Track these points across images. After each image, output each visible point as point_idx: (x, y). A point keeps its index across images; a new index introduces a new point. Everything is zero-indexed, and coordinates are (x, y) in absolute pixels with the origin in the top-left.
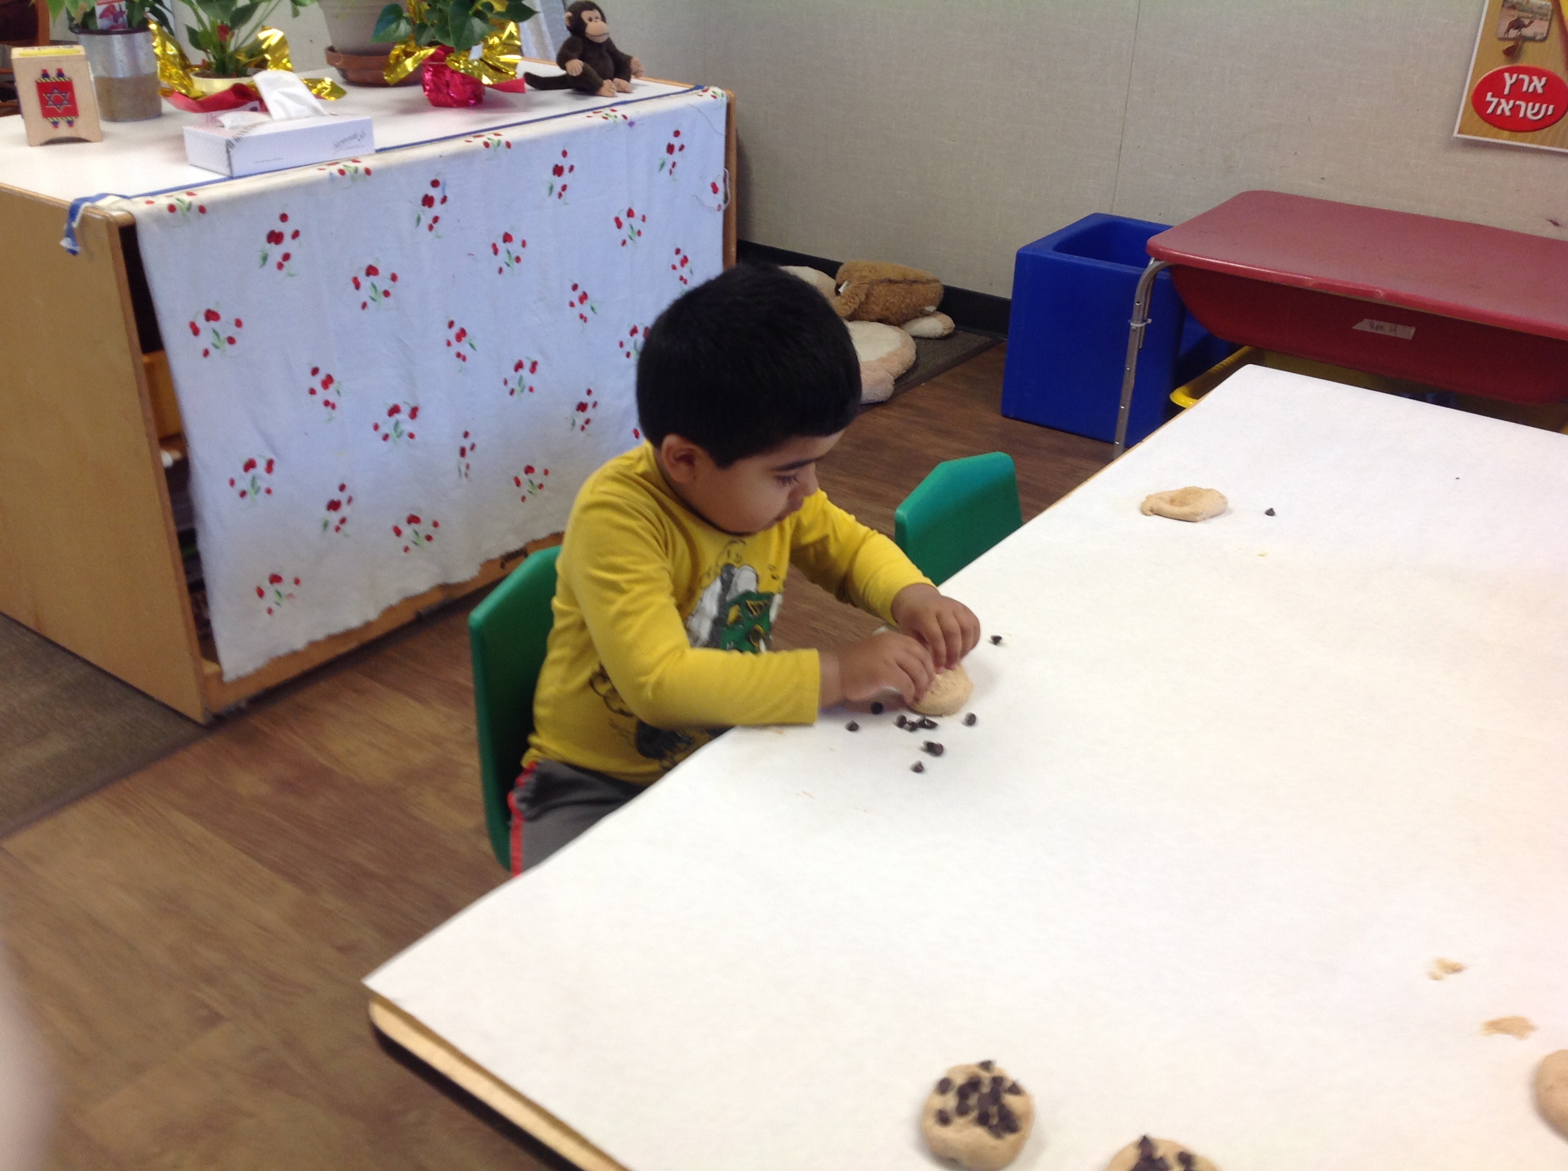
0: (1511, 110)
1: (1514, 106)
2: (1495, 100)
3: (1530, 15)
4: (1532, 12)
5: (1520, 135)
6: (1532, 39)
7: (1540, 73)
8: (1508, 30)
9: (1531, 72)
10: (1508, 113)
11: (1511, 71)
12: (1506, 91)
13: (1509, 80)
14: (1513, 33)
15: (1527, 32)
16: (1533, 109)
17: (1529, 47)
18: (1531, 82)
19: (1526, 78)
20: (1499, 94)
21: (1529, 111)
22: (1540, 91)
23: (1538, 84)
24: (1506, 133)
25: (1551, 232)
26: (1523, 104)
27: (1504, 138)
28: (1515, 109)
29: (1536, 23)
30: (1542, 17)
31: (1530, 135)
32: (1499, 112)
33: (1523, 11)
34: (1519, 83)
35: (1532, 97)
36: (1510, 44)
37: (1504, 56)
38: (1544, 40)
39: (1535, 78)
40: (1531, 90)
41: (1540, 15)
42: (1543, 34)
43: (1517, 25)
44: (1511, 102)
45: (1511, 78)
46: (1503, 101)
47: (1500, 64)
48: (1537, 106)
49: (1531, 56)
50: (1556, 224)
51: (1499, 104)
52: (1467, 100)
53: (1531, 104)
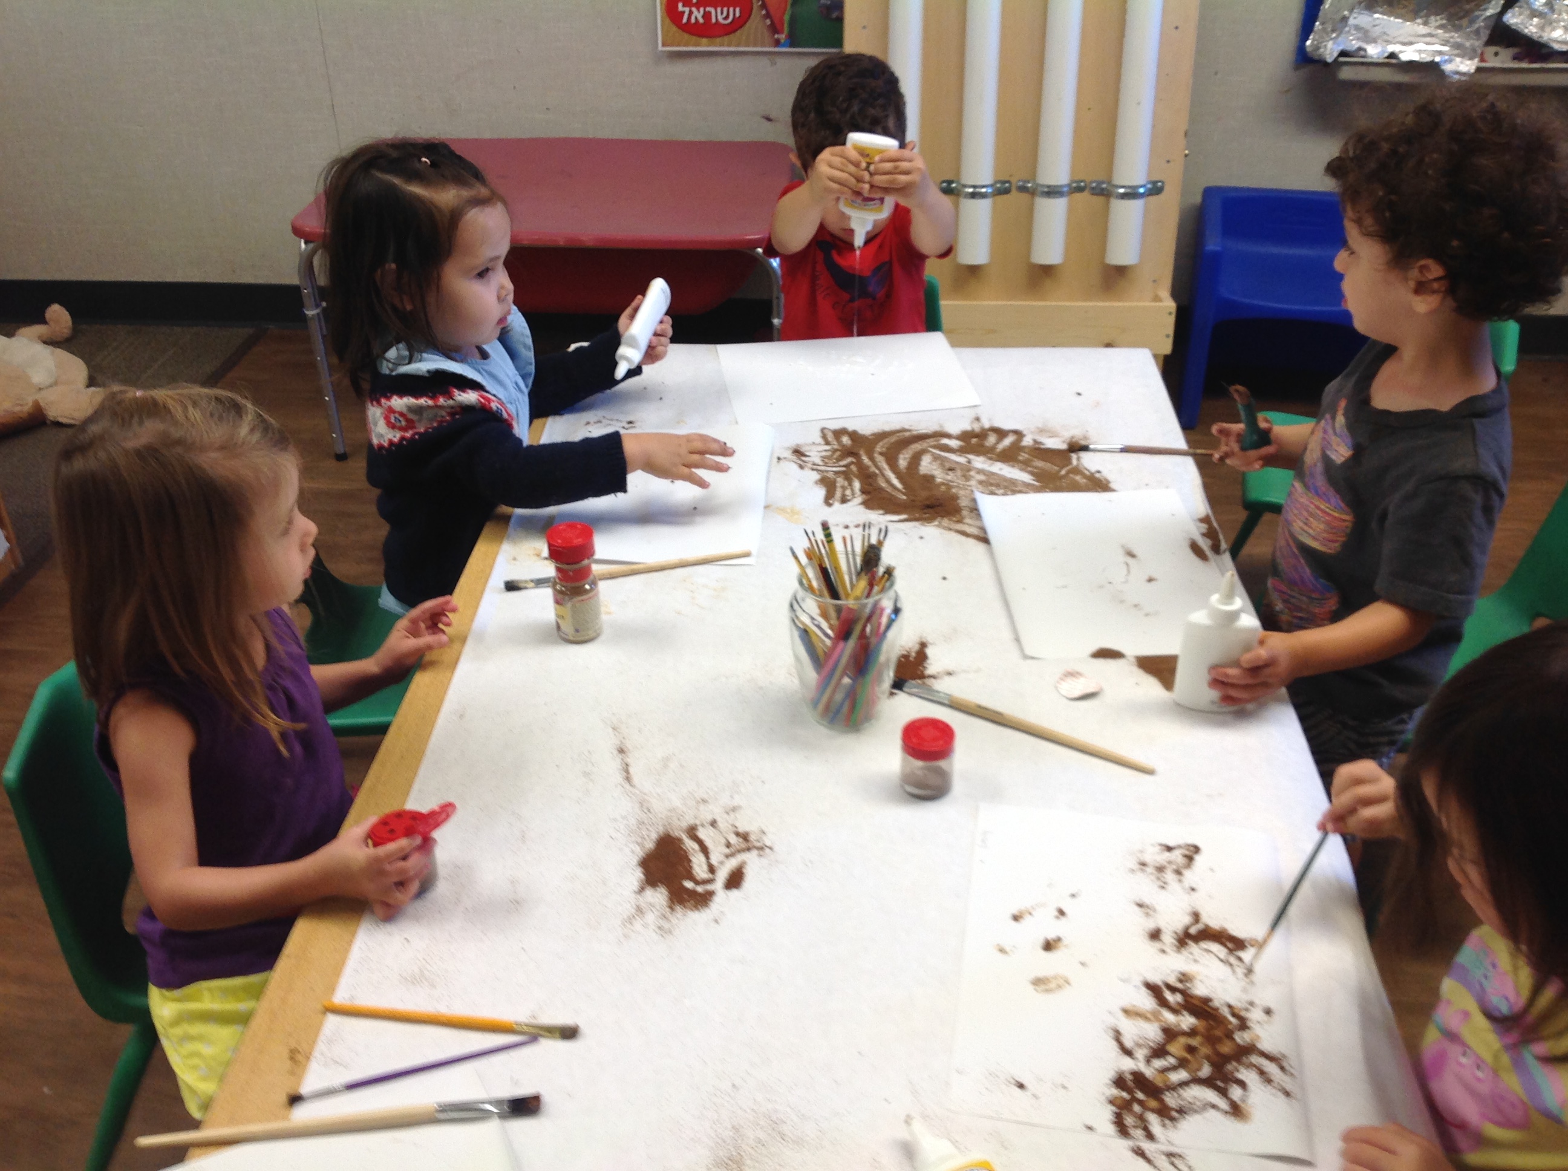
0: (703, 17)
1: (705, 12)
2: (687, 10)
10: (701, 21)
16: (722, 13)
20: (688, 2)
21: (719, 16)
26: (712, 10)
28: (707, 16)
31: (726, 38)
32: (693, 20)
44: (702, 10)
46: (694, 9)
48: (725, 10)
50: (769, 119)
51: (691, 13)
52: (661, 12)
53: (719, 9)
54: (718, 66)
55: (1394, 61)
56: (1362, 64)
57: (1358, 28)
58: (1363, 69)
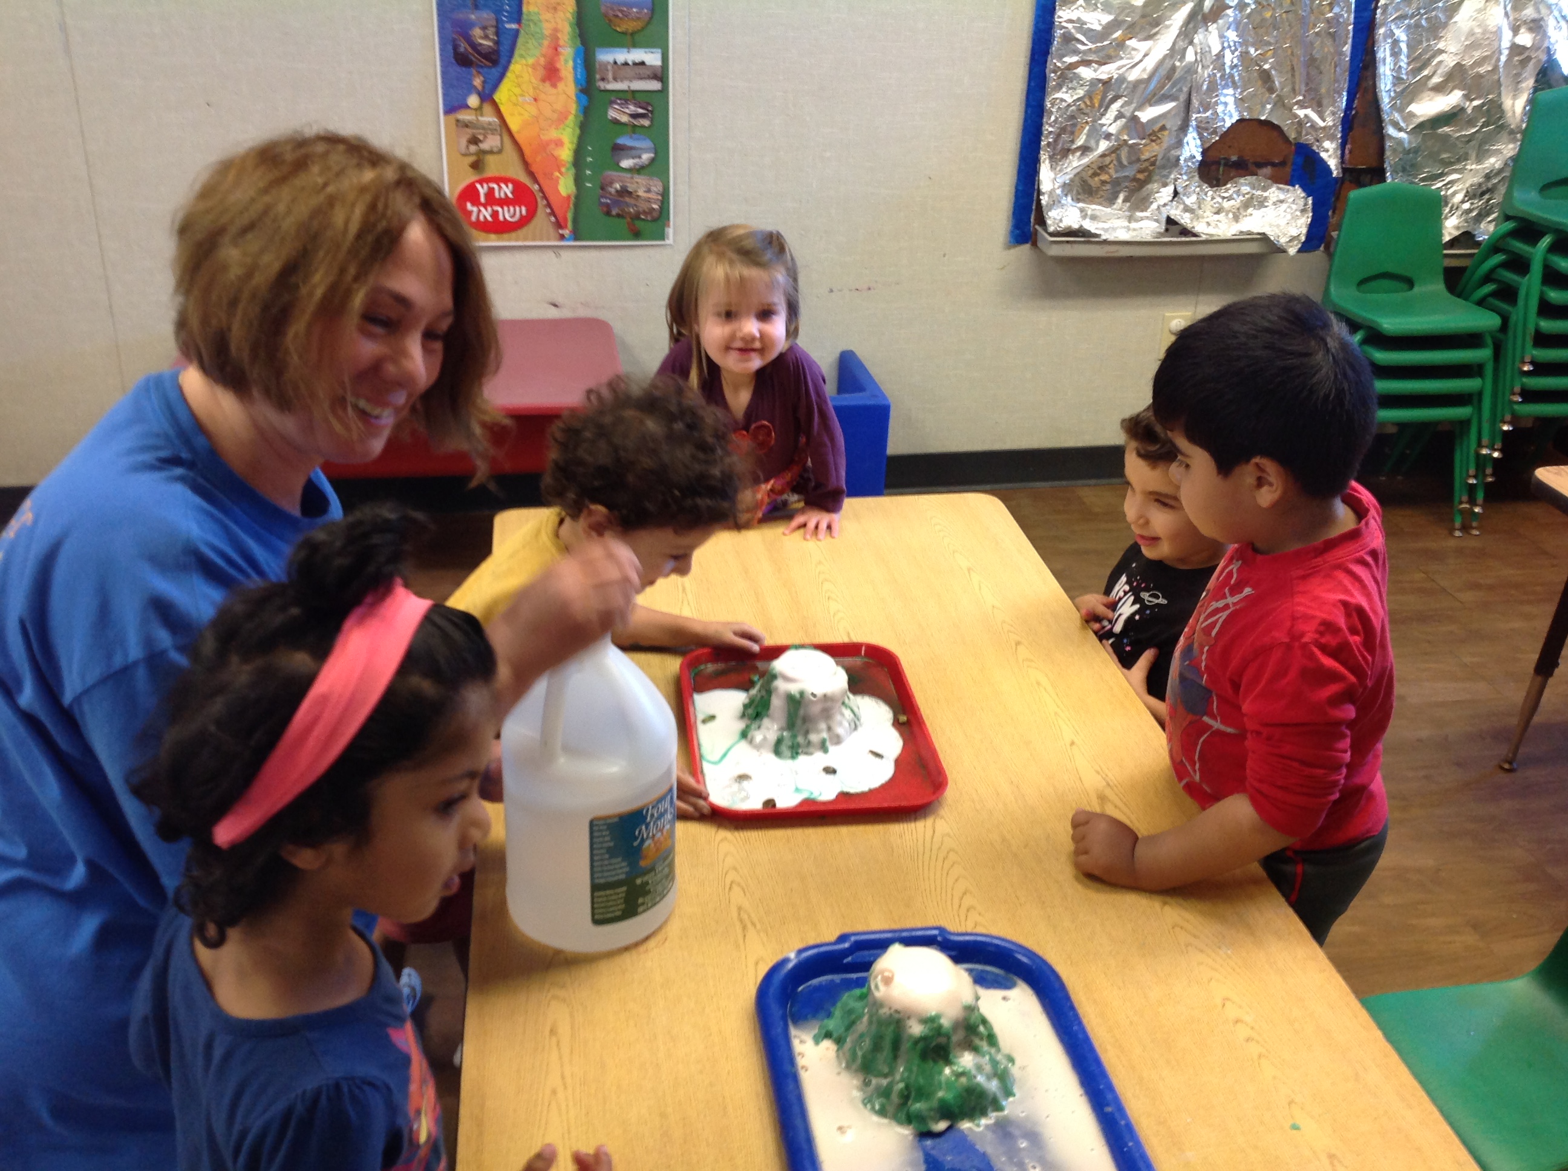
0: (491, 216)
1: (493, 210)
2: (475, 209)
3: (481, 131)
4: (484, 128)
5: (505, 236)
6: (491, 152)
7: (506, 181)
9: (498, 180)
10: (489, 219)
11: (481, 182)
12: (482, 199)
13: (482, 190)
14: (473, 148)
15: (485, 146)
16: (509, 211)
17: (490, 159)
18: (500, 187)
19: (495, 186)
20: (476, 202)
21: (507, 214)
22: (510, 195)
23: (507, 190)
24: (493, 236)
25: (553, 313)
26: (499, 209)
27: (495, 241)
28: (495, 214)
29: (490, 137)
30: (493, 131)
31: (513, 235)
32: (482, 218)
33: (478, 128)
34: (492, 190)
35: (504, 202)
36: (472, 159)
37: (471, 170)
38: (500, 151)
39: (503, 186)
40: (503, 195)
41: (490, 130)
42: (497, 147)
43: (474, 141)
44: (489, 209)
45: (482, 187)
46: (482, 209)
47: (471, 177)
48: (512, 209)
49: (494, 166)
50: (555, 305)
51: (480, 211)
53: (506, 208)
54: (506, 258)
56: (1067, 242)
58: (1068, 246)
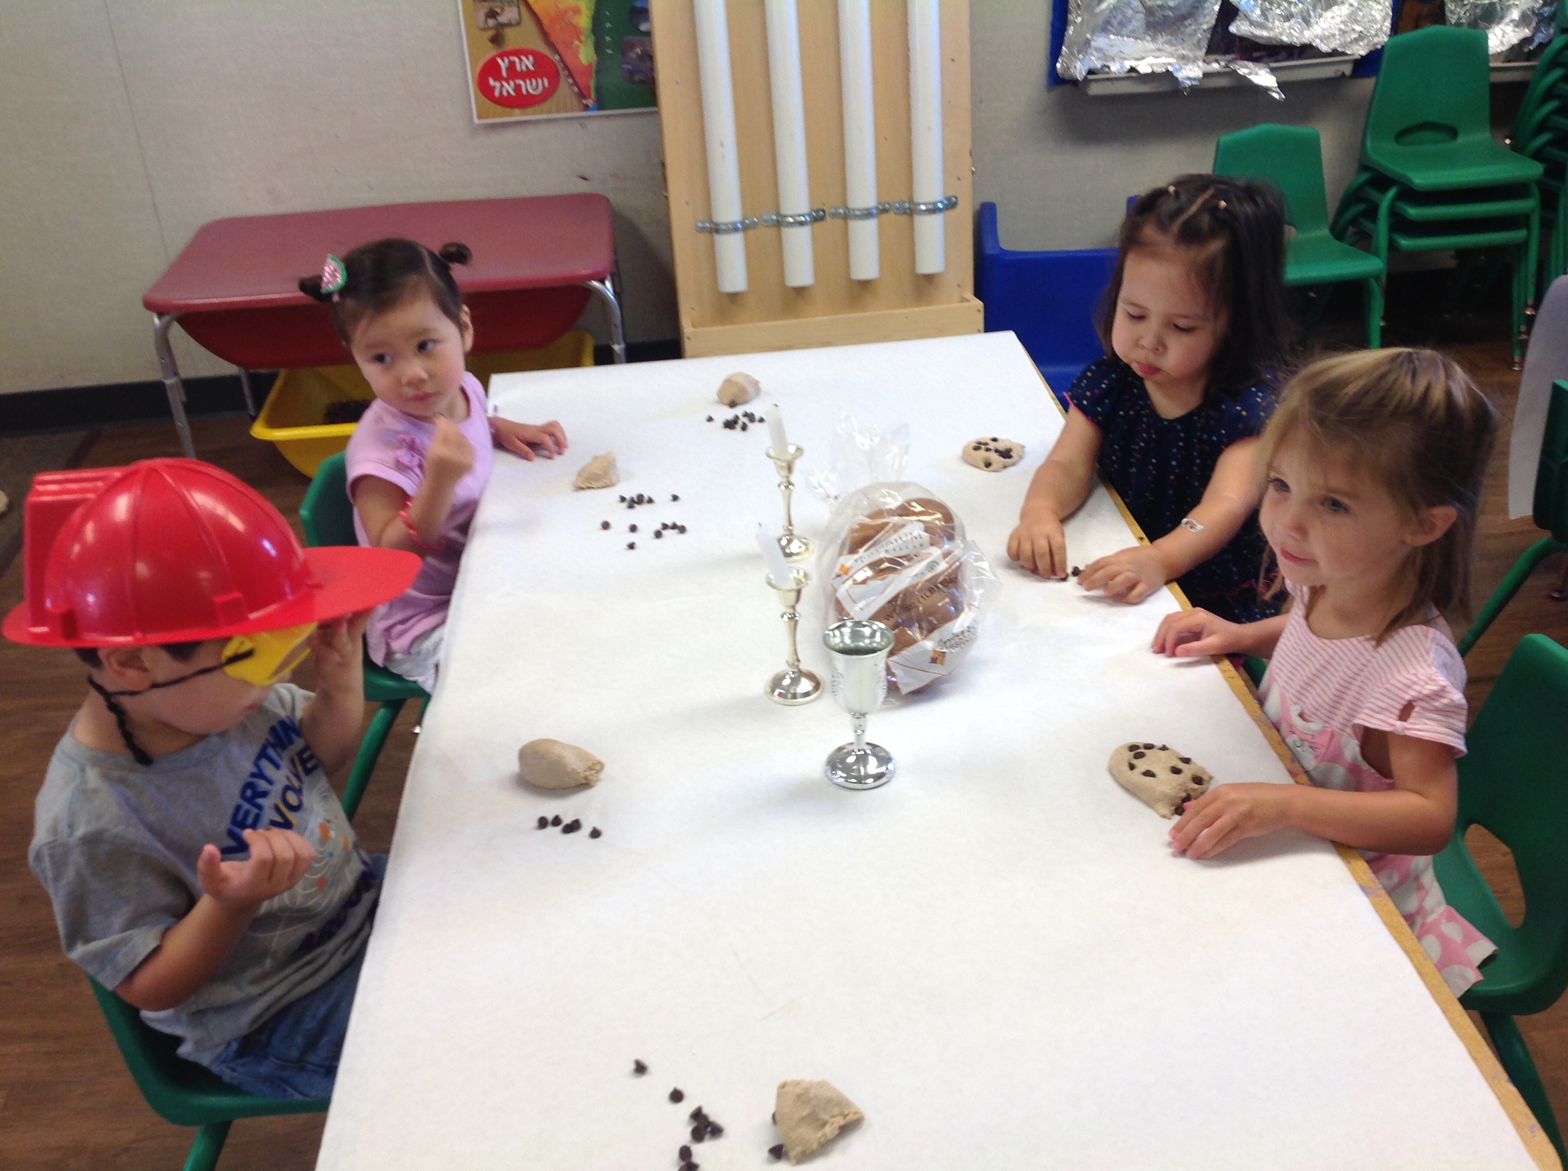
0: (514, 91)
1: (515, 84)
2: (497, 84)
3: (498, 4)
7: (526, 53)
8: (486, 22)
9: (518, 53)
10: (512, 93)
11: (501, 56)
12: (504, 73)
13: (503, 64)
14: (491, 22)
15: (503, 19)
16: (531, 84)
17: (510, 32)
18: (521, 60)
19: (516, 59)
20: (498, 77)
21: (529, 87)
22: (531, 68)
23: (528, 63)
24: (517, 111)
25: (584, 188)
26: (522, 83)
27: (518, 115)
28: (517, 88)
29: (507, 9)
30: (510, 3)
32: (505, 93)
34: (512, 65)
35: (527, 75)
37: (491, 44)
39: (524, 58)
40: (524, 68)
41: (507, 1)
42: (515, 19)
43: (492, 14)
44: (512, 83)
45: (503, 61)
46: (505, 84)
48: (534, 81)
50: (585, 179)
51: (502, 86)
52: (474, 89)
53: (528, 82)
54: (532, 133)
55: (1134, 75)
56: (1108, 79)
57: (1099, 50)
58: (1109, 83)
